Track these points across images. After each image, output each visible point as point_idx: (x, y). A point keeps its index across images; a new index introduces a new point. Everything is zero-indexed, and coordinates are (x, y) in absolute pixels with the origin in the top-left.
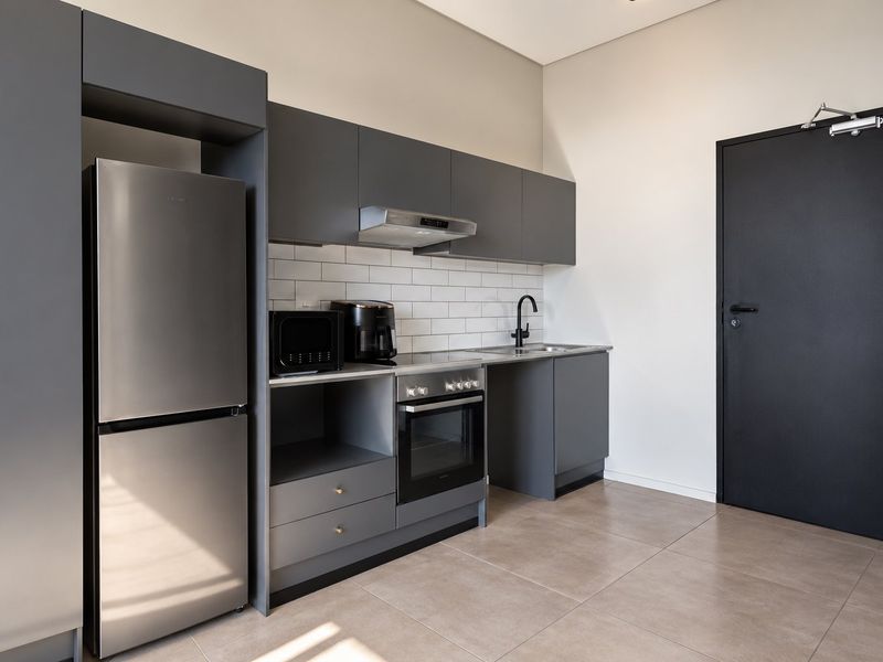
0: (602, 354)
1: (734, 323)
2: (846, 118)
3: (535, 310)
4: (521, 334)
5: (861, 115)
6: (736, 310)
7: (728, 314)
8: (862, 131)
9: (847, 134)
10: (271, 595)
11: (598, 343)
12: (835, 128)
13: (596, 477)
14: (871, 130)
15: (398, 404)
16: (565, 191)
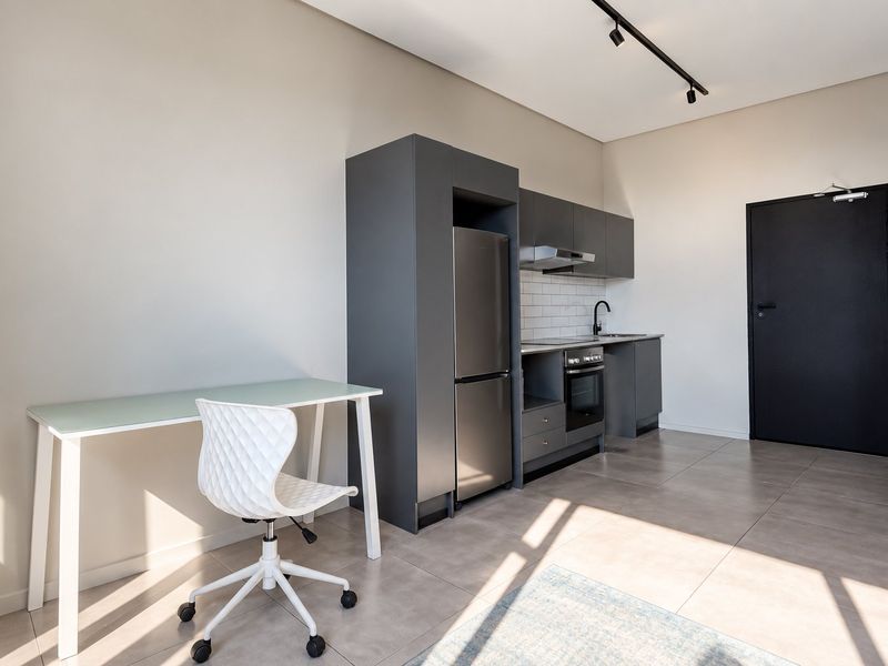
0: (657, 339)
1: (760, 314)
2: (845, 192)
3: (609, 310)
4: (597, 329)
5: (854, 191)
6: (761, 308)
7: (755, 310)
8: (855, 200)
9: (846, 201)
10: (524, 475)
11: (652, 333)
12: (837, 198)
13: (654, 427)
14: (861, 199)
15: (565, 369)
16: (626, 225)
